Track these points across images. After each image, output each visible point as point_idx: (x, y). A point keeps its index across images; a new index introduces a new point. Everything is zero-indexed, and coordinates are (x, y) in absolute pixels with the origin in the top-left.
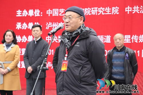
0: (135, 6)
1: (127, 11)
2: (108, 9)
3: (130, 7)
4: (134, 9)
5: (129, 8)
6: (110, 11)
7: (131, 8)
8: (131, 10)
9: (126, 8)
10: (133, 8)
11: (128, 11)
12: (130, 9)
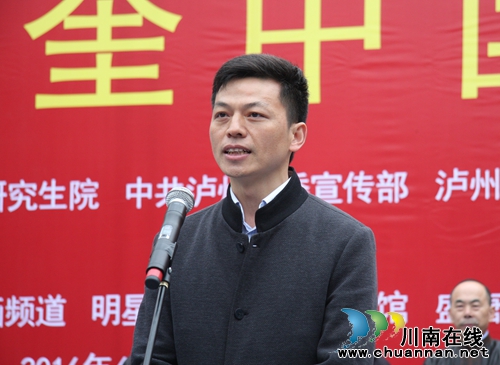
0: (166, 180)
1: (134, 195)
2: (52, 190)
3: (143, 182)
4: (161, 191)
5: (139, 184)
6: (61, 197)
7: (149, 186)
8: (149, 195)
9: (129, 187)
10: (159, 186)
11: (139, 196)
12: (144, 190)
